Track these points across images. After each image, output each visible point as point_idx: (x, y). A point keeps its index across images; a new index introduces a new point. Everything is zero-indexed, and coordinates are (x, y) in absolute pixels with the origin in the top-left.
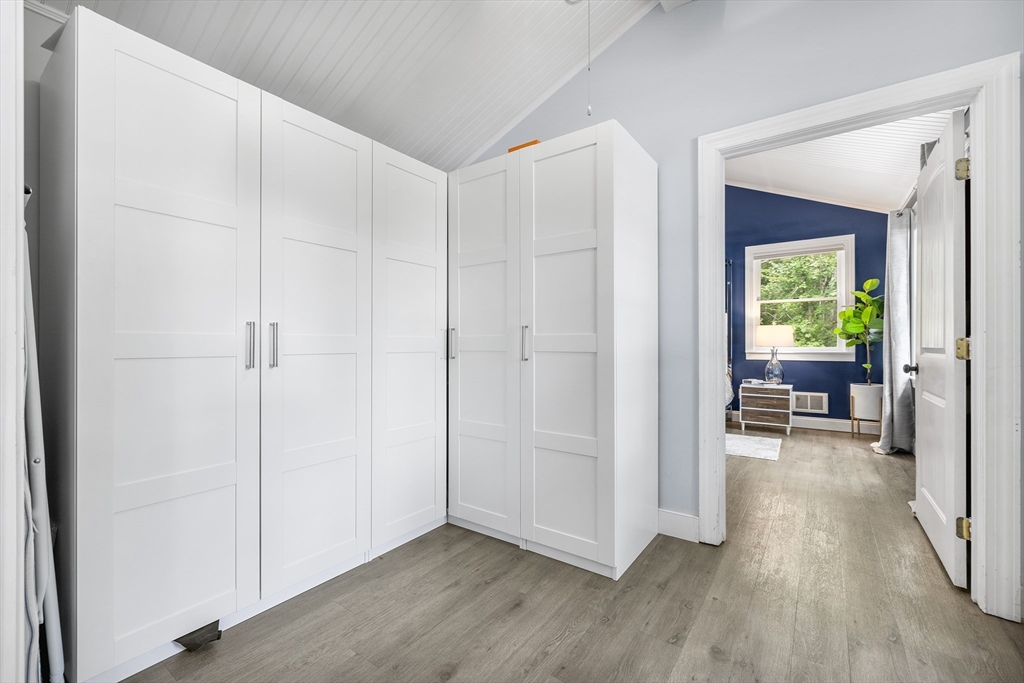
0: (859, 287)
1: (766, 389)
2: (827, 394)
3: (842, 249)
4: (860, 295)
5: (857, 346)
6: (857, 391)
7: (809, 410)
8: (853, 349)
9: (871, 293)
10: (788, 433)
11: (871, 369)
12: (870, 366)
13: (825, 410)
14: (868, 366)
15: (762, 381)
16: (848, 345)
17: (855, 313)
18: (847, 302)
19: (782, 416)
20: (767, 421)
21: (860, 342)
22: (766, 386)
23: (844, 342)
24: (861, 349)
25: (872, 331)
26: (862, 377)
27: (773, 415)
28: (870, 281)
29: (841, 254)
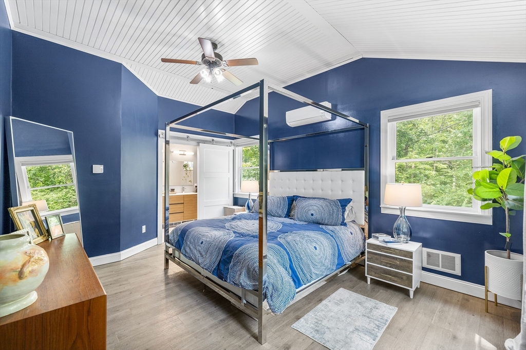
0: (496, 147)
1: (390, 249)
2: (459, 255)
3: (477, 106)
4: (497, 154)
5: (494, 209)
6: (493, 262)
7: (440, 269)
8: (489, 212)
9: (510, 153)
10: (412, 296)
11: (511, 238)
12: (509, 235)
13: (458, 271)
14: (507, 235)
15: (389, 238)
16: (483, 207)
17: (490, 174)
18: (483, 161)
19: (404, 277)
20: (390, 280)
21: (497, 205)
22: (389, 245)
23: (480, 203)
24: (498, 213)
25: (511, 197)
26: (499, 245)
27: (396, 275)
28: (508, 138)
29: (476, 112)
